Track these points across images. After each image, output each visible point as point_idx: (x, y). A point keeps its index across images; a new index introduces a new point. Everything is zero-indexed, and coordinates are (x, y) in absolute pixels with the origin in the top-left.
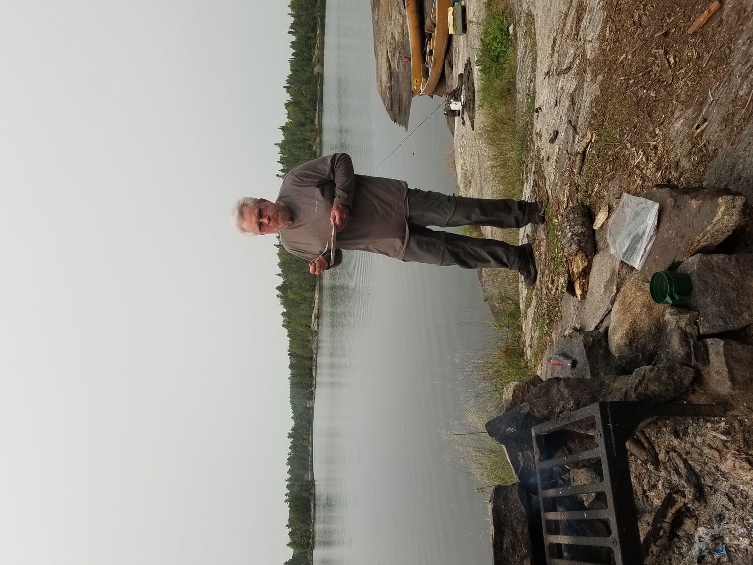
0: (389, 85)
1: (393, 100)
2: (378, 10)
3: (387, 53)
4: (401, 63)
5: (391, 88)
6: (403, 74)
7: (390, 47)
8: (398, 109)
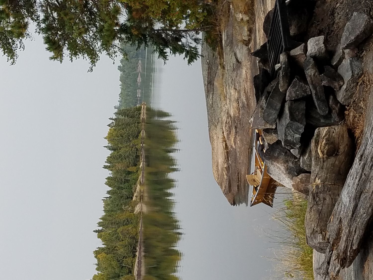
0: (226, 166)
1: (231, 180)
2: (213, 94)
3: (223, 133)
4: (238, 138)
5: (228, 169)
6: (240, 148)
7: (226, 126)
8: (236, 188)
